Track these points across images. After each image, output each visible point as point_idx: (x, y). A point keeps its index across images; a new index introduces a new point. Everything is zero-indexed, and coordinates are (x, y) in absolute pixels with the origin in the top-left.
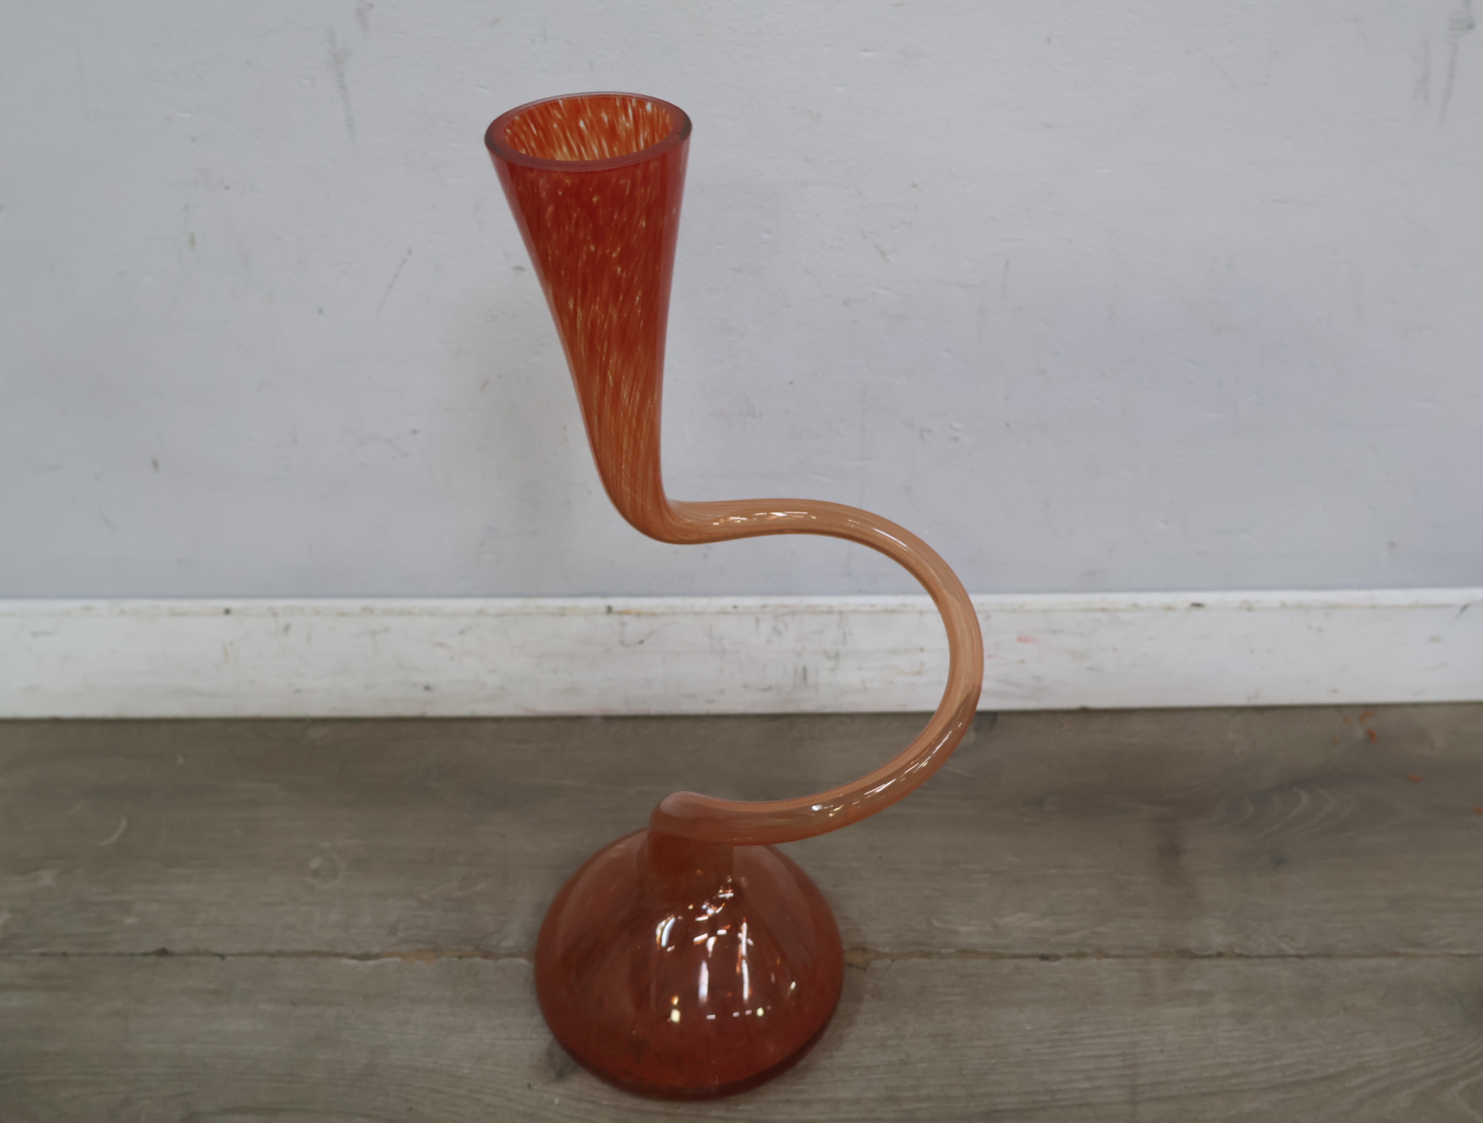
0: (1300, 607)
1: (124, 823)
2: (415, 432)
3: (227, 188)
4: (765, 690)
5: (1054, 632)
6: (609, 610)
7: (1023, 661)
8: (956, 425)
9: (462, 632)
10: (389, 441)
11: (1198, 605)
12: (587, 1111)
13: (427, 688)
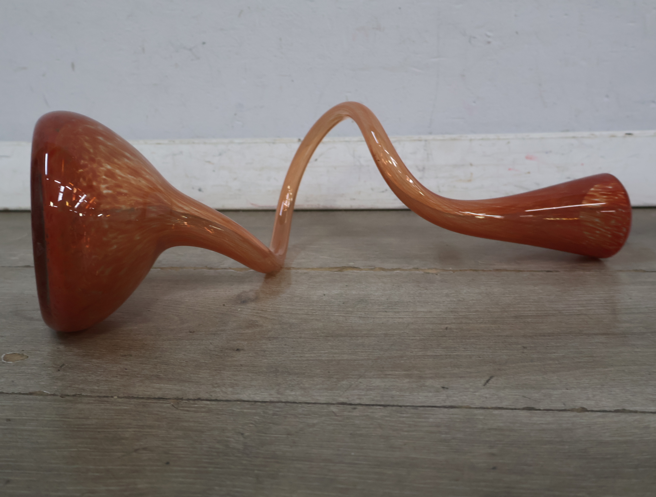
4: (383, 192)
5: (547, 153)
7: (529, 173)
8: (489, 34)
9: (220, 155)
10: (190, 50)
11: (629, 134)
12: (258, 313)
13: (200, 190)
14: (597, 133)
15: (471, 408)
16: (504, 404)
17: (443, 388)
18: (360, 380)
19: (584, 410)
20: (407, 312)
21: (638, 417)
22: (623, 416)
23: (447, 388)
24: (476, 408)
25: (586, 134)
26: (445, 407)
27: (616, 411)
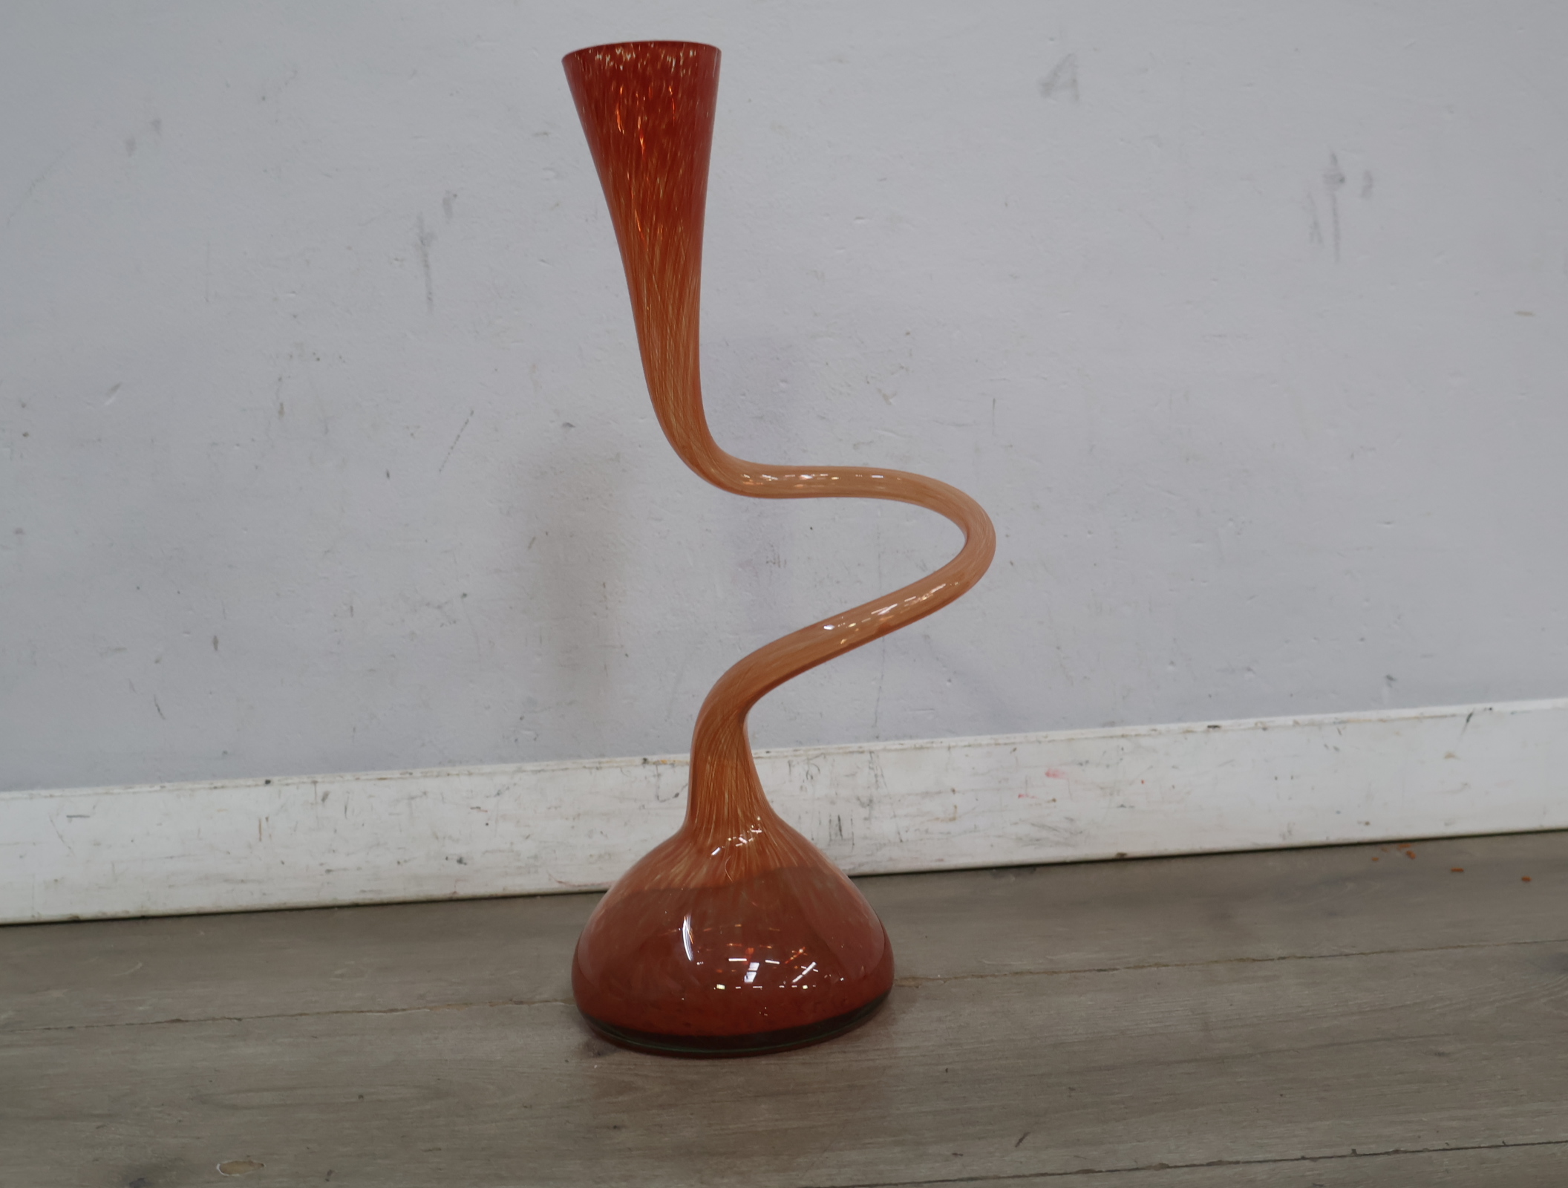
0: (1312, 724)
1: (140, 965)
2: (465, 595)
3: (318, 359)
5: (1081, 764)
6: (645, 761)
7: (1054, 801)
9: (499, 794)
10: (439, 607)
11: (1215, 727)
12: (630, 1069)
13: (460, 861)
14: (1161, 727)
15: (999, 1178)
16: (1048, 1169)
17: (955, 1154)
18: (826, 1154)
19: (1164, 1166)
20: (878, 1050)
21: (1239, 1169)
22: (1218, 1171)
23: (961, 1155)
24: (1009, 1177)
25: (1143, 729)
26: (961, 1180)
27: (1209, 1164)
